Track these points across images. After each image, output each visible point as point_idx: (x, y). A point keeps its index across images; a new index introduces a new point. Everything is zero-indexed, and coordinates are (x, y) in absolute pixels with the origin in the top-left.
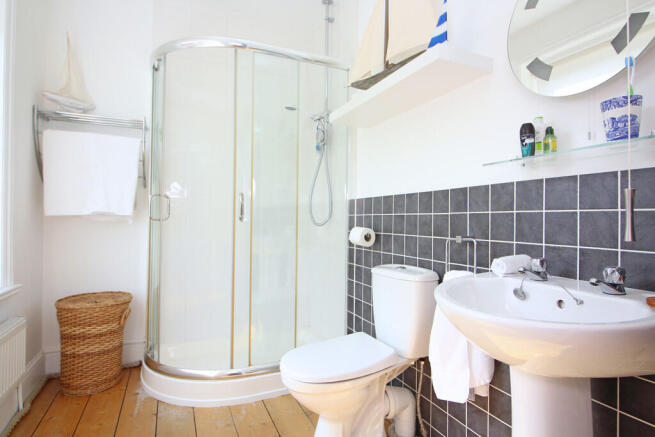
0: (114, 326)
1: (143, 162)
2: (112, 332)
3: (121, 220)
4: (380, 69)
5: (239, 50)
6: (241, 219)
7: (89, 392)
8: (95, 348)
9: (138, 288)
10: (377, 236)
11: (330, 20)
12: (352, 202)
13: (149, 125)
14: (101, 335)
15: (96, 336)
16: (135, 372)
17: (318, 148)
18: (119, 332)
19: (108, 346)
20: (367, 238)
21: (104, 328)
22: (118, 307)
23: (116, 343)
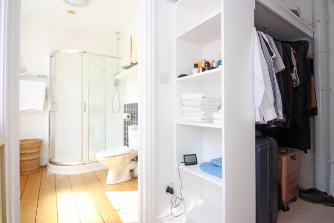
0: (37, 150)
1: (46, 90)
2: (36, 152)
3: (38, 112)
4: (129, 64)
5: (84, 53)
6: (85, 111)
7: (28, 173)
8: (30, 158)
9: (45, 137)
10: (132, 116)
11: (118, 39)
12: (125, 105)
13: (49, 77)
14: (32, 153)
15: (30, 154)
16: (44, 169)
17: (115, 85)
18: (38, 153)
19: (35, 157)
20: (128, 117)
21: (33, 151)
22: (38, 144)
23: (38, 157)
